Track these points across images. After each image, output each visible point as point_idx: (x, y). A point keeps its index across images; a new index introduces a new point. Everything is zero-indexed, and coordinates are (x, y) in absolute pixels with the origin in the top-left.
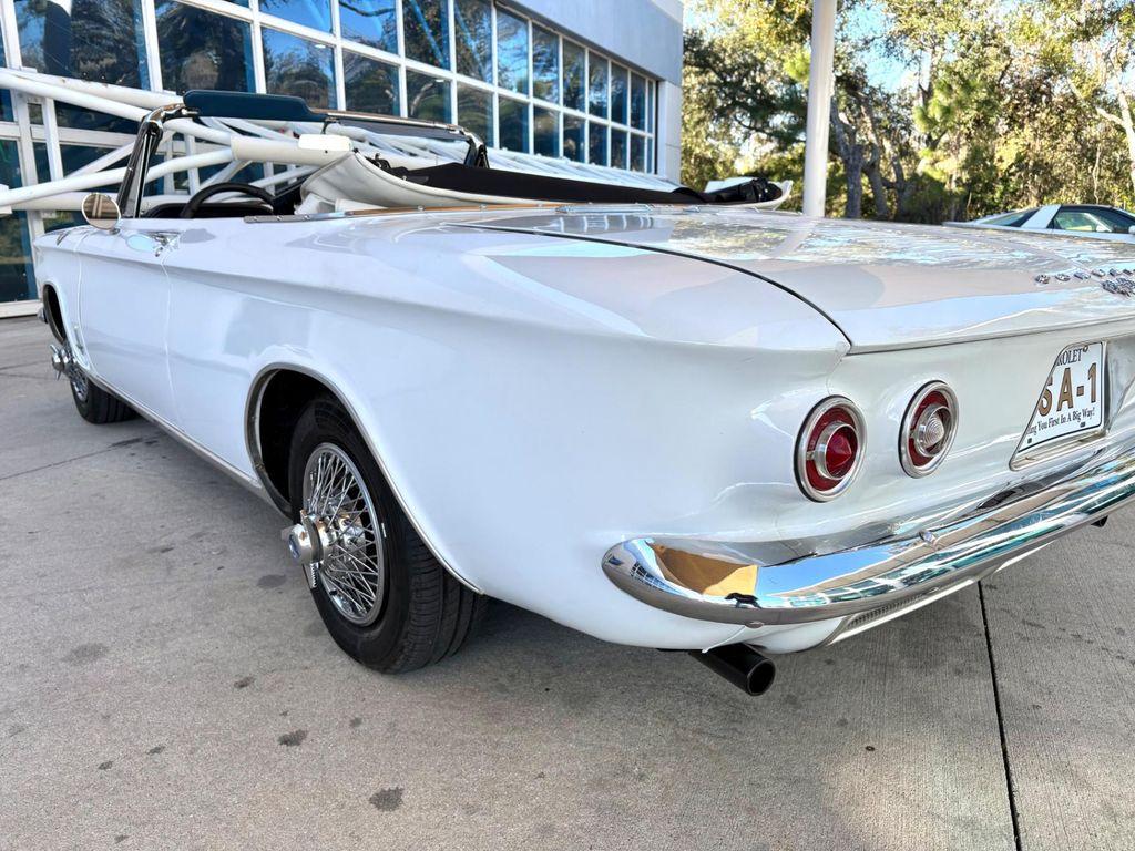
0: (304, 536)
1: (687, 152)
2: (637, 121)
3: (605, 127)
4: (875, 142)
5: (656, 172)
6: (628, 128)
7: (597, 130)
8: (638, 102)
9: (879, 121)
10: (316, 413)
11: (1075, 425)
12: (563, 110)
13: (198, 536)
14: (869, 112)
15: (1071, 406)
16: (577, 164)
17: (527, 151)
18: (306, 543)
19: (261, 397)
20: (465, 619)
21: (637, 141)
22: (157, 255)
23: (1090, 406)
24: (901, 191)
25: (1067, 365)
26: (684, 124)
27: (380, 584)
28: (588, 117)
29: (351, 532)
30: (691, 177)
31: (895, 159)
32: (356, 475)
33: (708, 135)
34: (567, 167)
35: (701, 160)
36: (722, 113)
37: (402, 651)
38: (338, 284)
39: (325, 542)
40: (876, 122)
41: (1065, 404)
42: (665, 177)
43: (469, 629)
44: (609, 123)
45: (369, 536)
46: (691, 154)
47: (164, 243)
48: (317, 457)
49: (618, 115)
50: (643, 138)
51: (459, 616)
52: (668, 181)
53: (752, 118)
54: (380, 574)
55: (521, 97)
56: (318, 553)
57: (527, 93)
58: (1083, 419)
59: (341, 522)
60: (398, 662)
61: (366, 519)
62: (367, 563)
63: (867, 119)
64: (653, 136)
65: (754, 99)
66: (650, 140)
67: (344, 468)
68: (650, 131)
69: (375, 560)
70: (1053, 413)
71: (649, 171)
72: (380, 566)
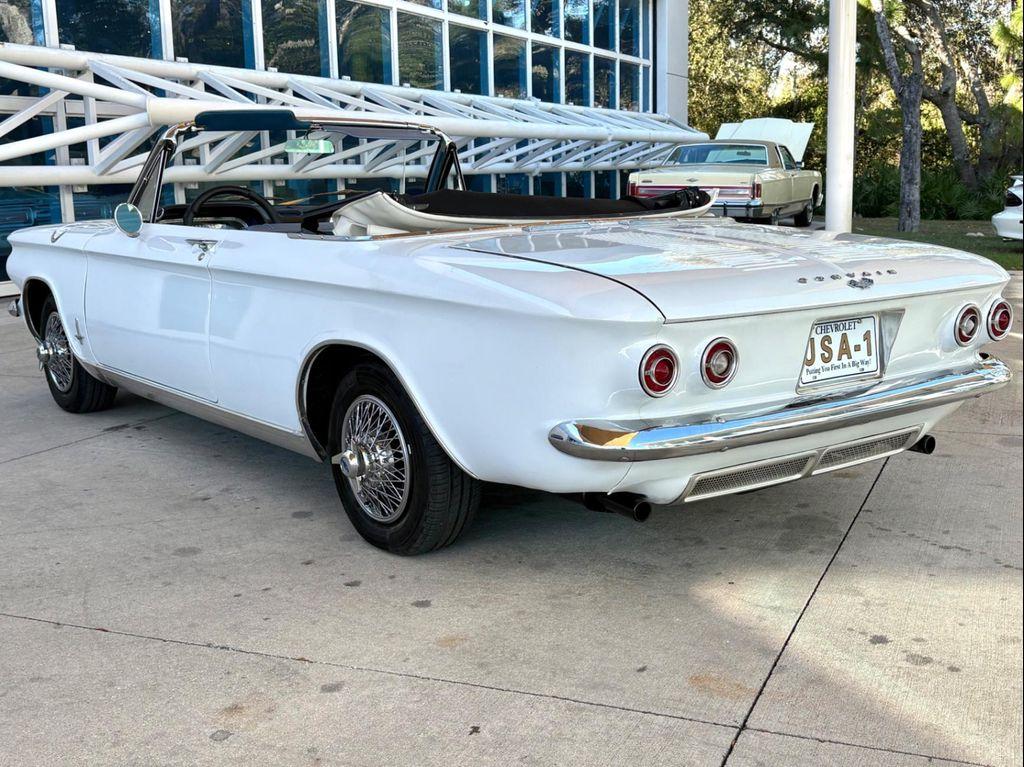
0: (352, 456)
1: (697, 79)
2: (629, 46)
3: (586, 55)
4: (947, 63)
5: (655, 111)
6: (617, 55)
7: (576, 59)
8: (630, 19)
9: (953, 34)
10: (357, 374)
11: (855, 370)
12: (531, 36)
13: (227, 490)
14: (938, 23)
15: (850, 357)
16: (549, 105)
17: (486, 93)
18: (354, 462)
19: (310, 366)
20: (464, 509)
21: (629, 71)
22: (200, 260)
23: (867, 358)
24: (985, 127)
25: (844, 332)
26: (692, 41)
27: (406, 490)
28: (563, 44)
29: (383, 456)
30: (705, 111)
31: (977, 84)
32: (389, 413)
33: (728, 56)
34: (537, 111)
35: (718, 88)
36: (742, 29)
37: (421, 531)
38: (384, 287)
39: (367, 462)
40: (948, 37)
41: (845, 357)
42: (667, 116)
43: (466, 518)
44: (591, 50)
45: (398, 455)
46: (705, 81)
47: (205, 249)
48: (356, 405)
49: (603, 40)
50: (637, 66)
51: (460, 507)
52: (670, 122)
53: (783, 35)
54: (407, 481)
55: (476, 23)
56: (361, 469)
57: (484, 17)
58: (861, 366)
59: (377, 447)
60: (418, 541)
61: (396, 444)
62: (396, 474)
63: (935, 34)
64: (649, 63)
65: (784, 10)
66: (646, 69)
67: (378, 412)
68: (646, 56)
69: (403, 472)
70: (834, 361)
71: (645, 109)
72: (407, 476)
